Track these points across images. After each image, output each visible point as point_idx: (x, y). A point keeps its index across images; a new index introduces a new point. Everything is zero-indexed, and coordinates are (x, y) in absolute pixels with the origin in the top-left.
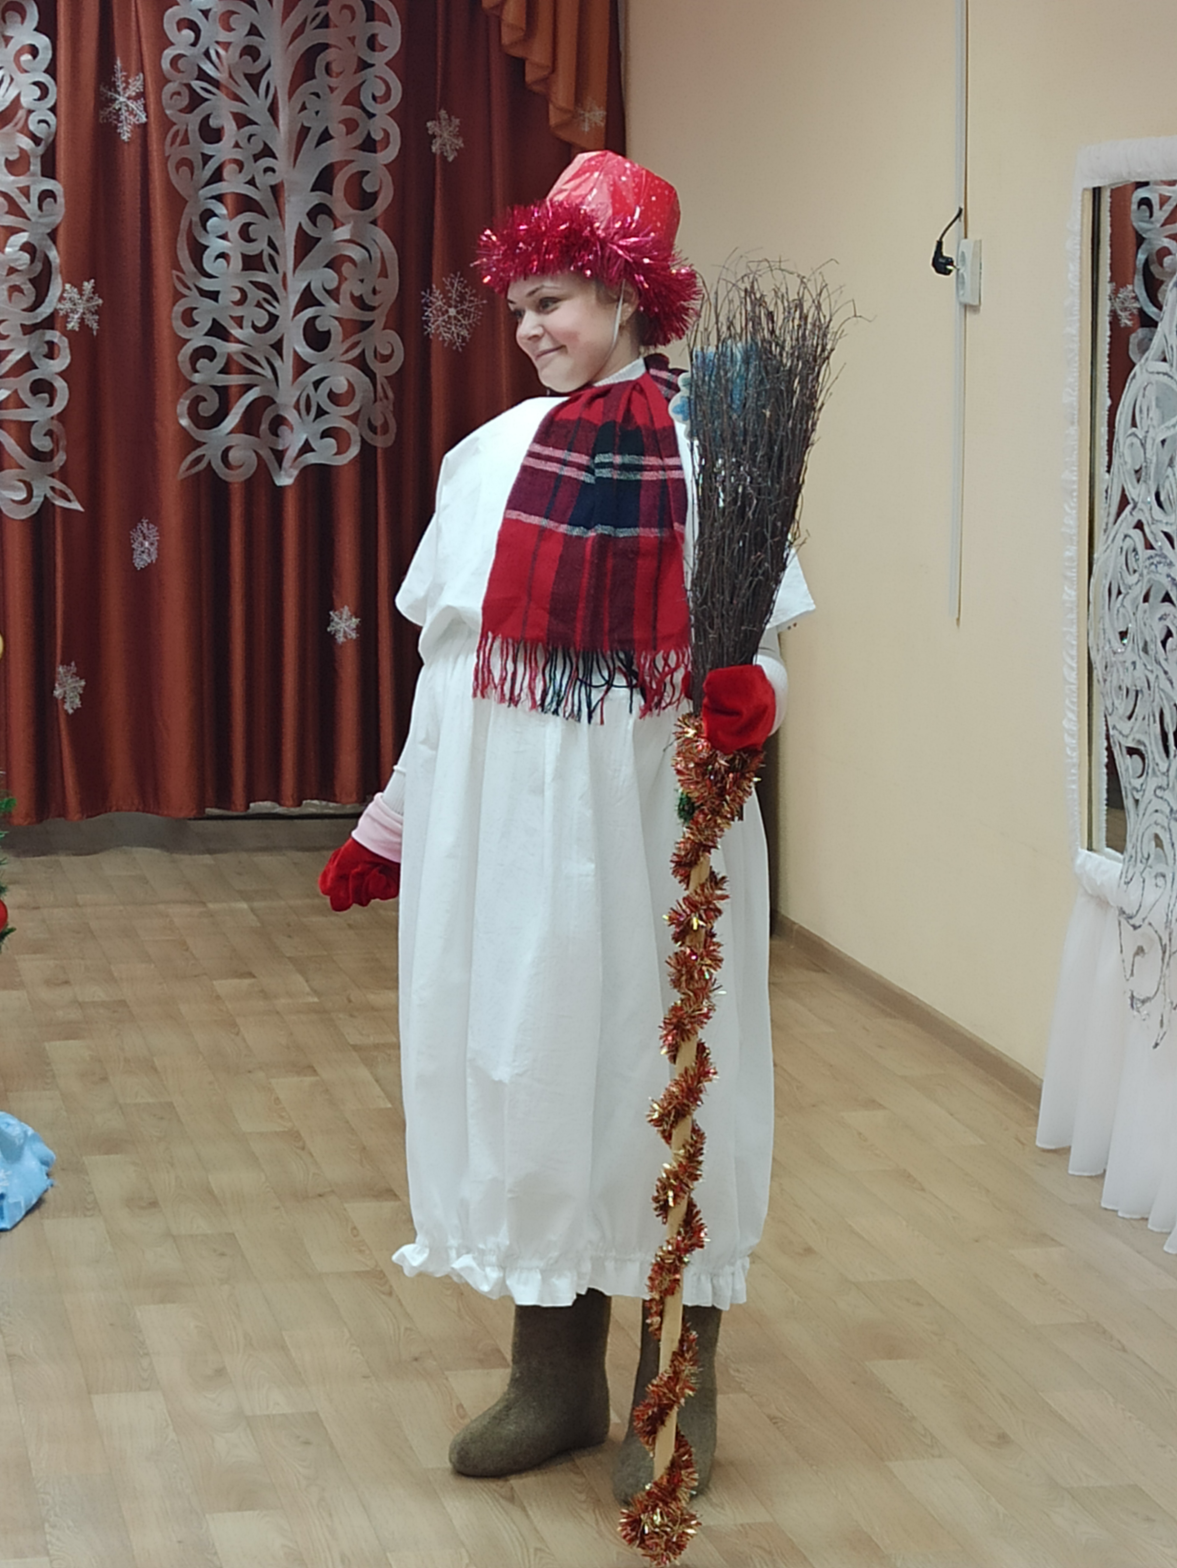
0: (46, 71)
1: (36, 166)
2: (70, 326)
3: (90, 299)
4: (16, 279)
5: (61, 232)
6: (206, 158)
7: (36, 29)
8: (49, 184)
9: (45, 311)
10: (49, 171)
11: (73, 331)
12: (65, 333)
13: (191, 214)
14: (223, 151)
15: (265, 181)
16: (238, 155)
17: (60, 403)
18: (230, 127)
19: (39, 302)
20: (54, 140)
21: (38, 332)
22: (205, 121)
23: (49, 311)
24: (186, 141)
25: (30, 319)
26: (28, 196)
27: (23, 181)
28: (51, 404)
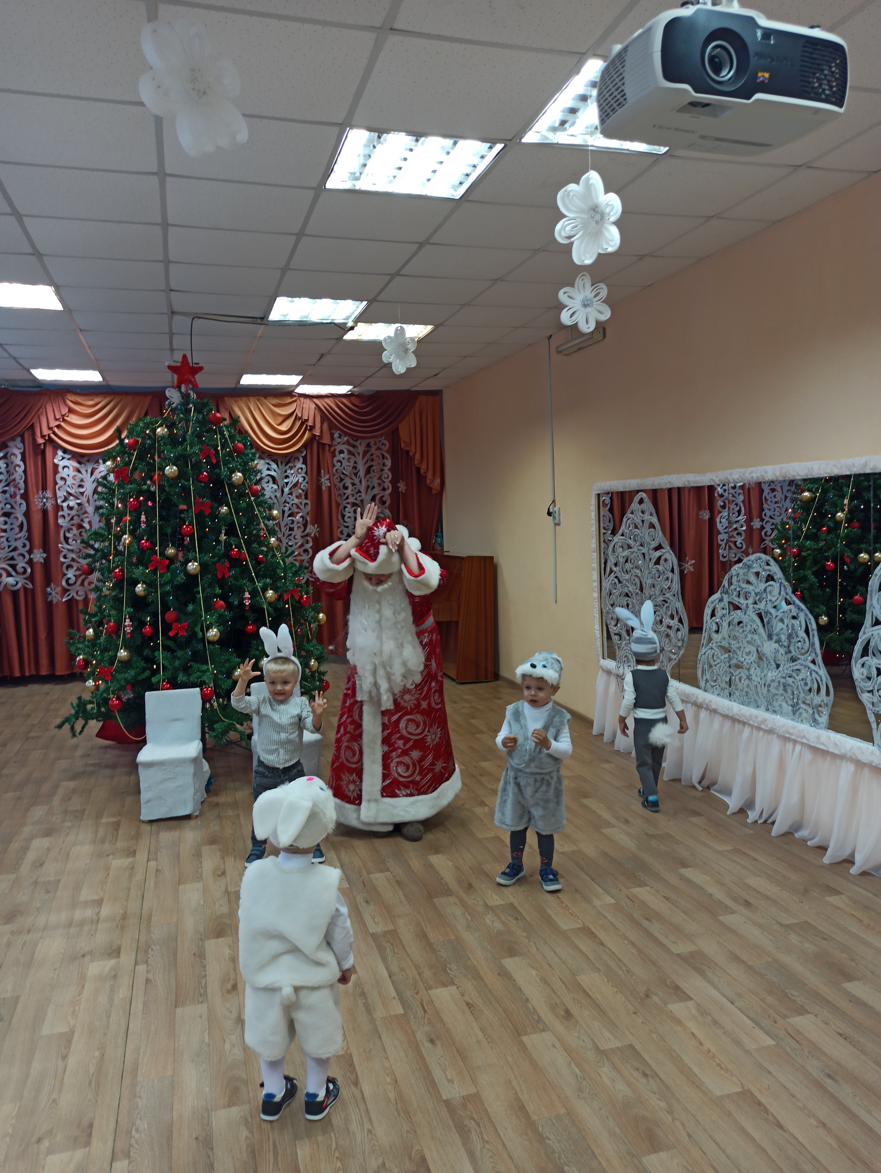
0: (305, 474)
1: (303, 497)
2: (312, 536)
3: (317, 529)
4: (299, 525)
5: (309, 513)
6: (345, 494)
7: (302, 463)
8: (306, 501)
10: (306, 498)
13: (341, 507)
14: (349, 492)
15: (359, 499)
16: (352, 493)
18: (350, 486)
20: (307, 491)
21: (304, 538)
22: (344, 484)
24: (340, 489)
26: (302, 505)
27: (300, 501)
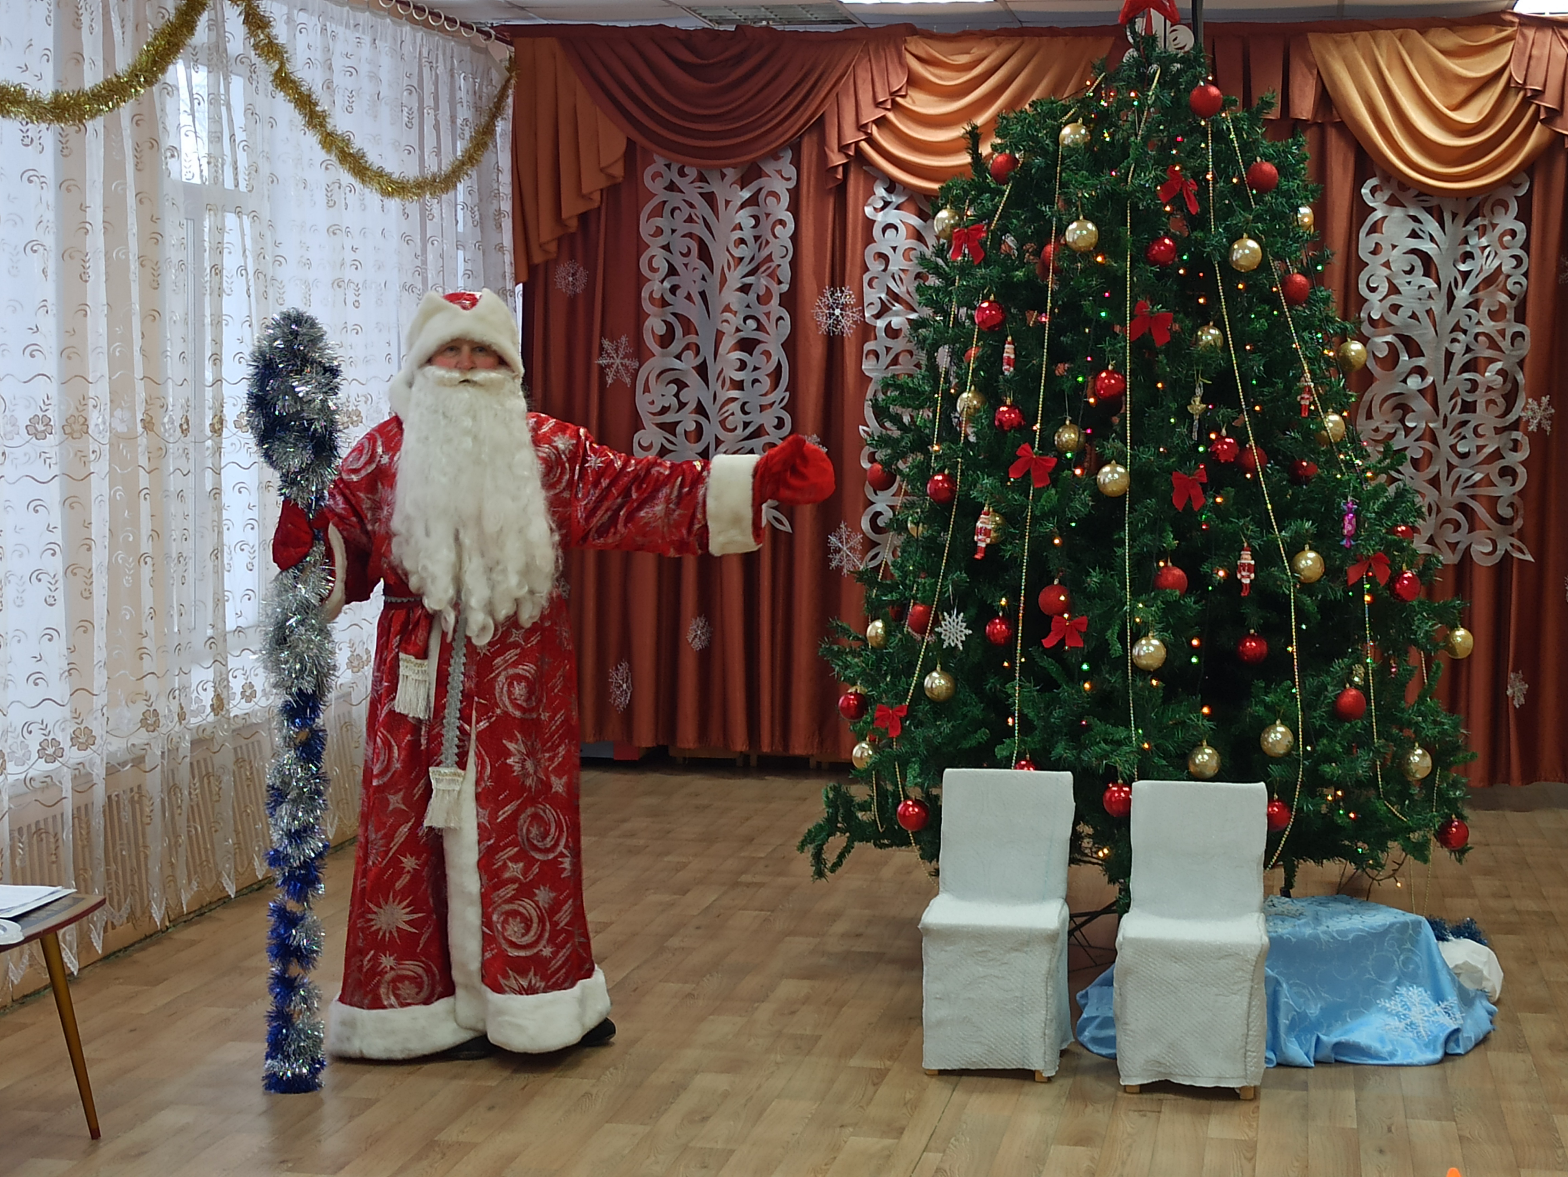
0: (1521, 248)
1: (1510, 315)
2: (1530, 429)
3: (1546, 409)
4: (1492, 395)
5: (1527, 360)
7: (1516, 218)
8: (1520, 328)
9: (1512, 417)
10: (1520, 317)
11: (1533, 432)
12: (1526, 433)
17: (1520, 484)
19: (1508, 411)
20: (1525, 297)
21: (1506, 433)
23: (1515, 418)
25: (1500, 423)
26: (1504, 337)
27: (1500, 325)
28: (1513, 484)
